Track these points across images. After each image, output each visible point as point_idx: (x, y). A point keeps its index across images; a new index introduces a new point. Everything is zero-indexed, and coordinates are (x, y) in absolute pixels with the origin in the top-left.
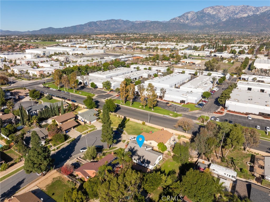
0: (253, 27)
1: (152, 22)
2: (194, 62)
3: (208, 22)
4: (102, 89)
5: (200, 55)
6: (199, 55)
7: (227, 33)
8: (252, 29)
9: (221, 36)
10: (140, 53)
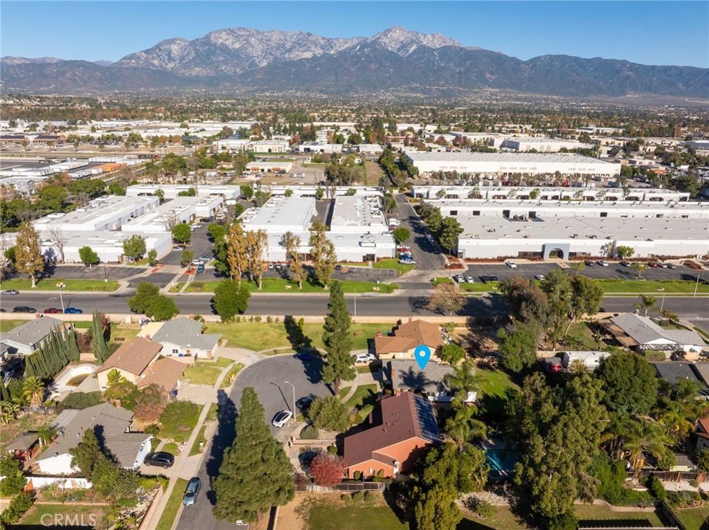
0: (328, 81)
1: (65, 63)
2: (282, 168)
3: (225, 69)
4: (119, 262)
5: (272, 151)
6: (270, 150)
7: (276, 94)
8: (327, 87)
9: (269, 104)
10: (99, 152)
